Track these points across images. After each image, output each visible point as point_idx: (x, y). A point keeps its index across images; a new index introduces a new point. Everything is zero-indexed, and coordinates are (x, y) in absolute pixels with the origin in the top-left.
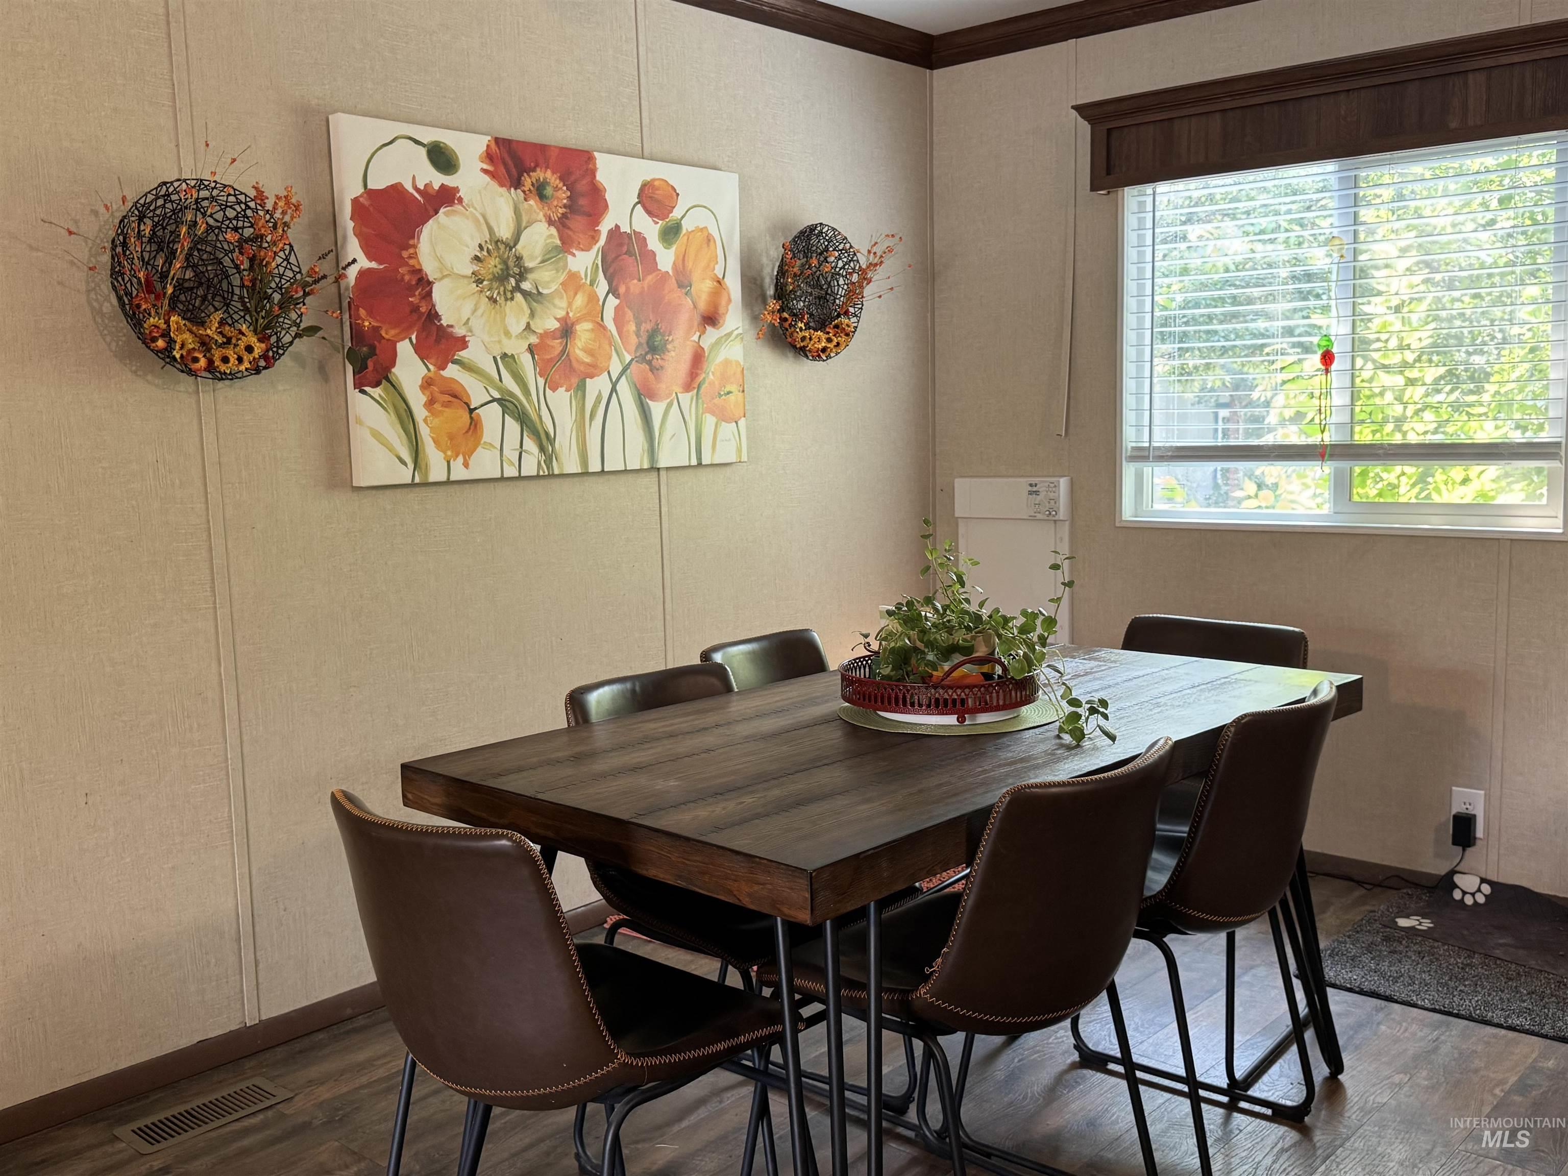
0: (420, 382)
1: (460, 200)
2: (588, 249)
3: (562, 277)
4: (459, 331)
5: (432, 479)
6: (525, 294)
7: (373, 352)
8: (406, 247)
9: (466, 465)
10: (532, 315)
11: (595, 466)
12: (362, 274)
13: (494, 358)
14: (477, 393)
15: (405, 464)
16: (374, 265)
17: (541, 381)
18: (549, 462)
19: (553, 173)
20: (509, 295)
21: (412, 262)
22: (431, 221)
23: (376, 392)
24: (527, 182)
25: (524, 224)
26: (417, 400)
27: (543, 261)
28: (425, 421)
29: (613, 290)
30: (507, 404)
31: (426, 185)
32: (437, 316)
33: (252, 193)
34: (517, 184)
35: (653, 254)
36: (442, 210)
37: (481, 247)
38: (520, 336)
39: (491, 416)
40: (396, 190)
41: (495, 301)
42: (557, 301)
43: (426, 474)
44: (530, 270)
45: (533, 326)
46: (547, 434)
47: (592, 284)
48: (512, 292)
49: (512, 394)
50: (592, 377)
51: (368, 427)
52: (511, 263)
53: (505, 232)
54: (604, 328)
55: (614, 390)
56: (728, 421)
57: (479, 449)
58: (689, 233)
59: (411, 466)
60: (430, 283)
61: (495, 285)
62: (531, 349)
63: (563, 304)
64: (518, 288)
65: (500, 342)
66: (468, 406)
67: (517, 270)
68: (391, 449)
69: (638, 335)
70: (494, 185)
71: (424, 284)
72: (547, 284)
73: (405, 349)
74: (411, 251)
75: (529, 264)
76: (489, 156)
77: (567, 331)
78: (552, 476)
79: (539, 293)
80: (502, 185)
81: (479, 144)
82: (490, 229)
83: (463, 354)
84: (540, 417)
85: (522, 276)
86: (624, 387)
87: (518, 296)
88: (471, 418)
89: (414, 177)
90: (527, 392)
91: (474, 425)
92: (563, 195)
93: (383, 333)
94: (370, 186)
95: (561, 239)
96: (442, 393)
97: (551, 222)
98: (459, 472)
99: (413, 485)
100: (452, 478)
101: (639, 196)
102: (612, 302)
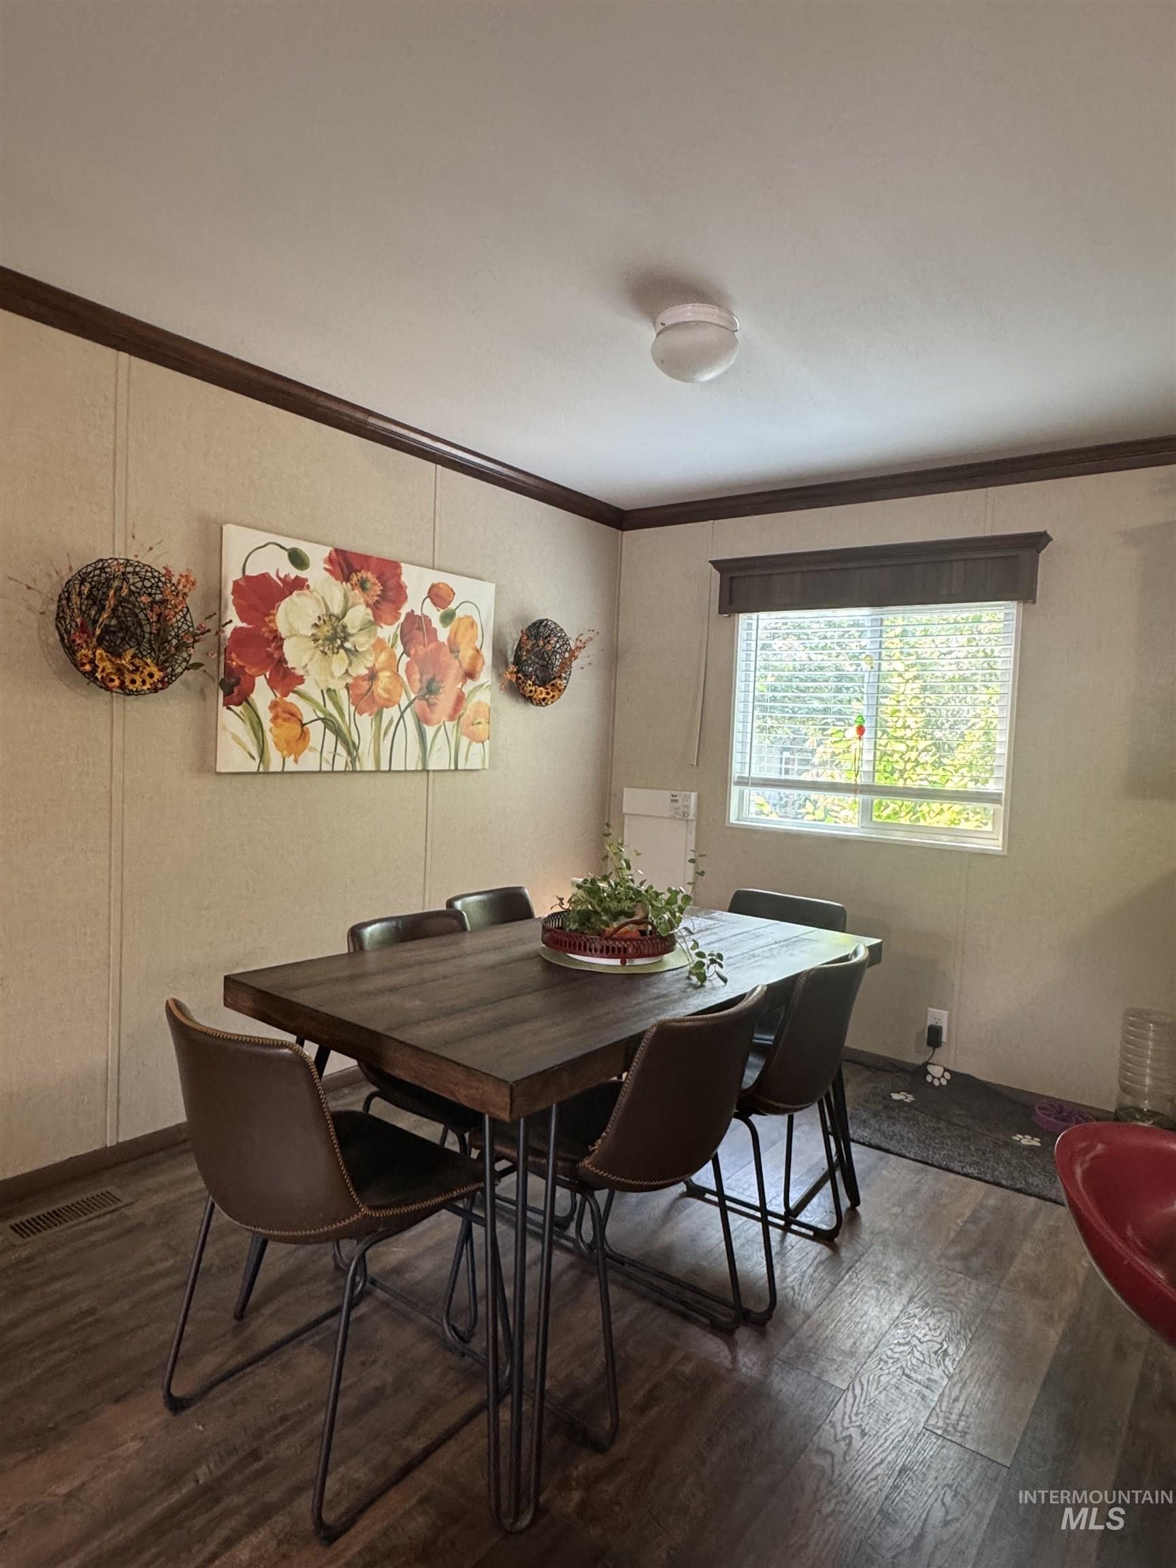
0: (269, 704)
1: (308, 587)
2: (392, 624)
3: (373, 641)
4: (299, 672)
5: (272, 769)
6: (347, 650)
7: (238, 683)
8: (269, 615)
9: (296, 761)
10: (350, 664)
11: (384, 767)
12: (236, 630)
13: (322, 691)
14: (307, 713)
15: (253, 758)
16: (244, 625)
17: (352, 708)
18: (353, 762)
19: (373, 573)
20: (335, 650)
21: (271, 625)
22: (287, 599)
23: (238, 709)
24: (355, 579)
25: (350, 605)
26: (266, 716)
27: (361, 630)
28: (271, 730)
29: (406, 652)
30: (328, 722)
31: (286, 576)
32: (286, 662)
33: (163, 572)
34: (347, 579)
35: (435, 630)
36: (295, 593)
37: (319, 618)
38: (341, 678)
39: (316, 730)
40: (264, 577)
41: (326, 654)
42: (368, 656)
43: (268, 767)
44: (352, 635)
45: (350, 671)
46: (354, 743)
47: (392, 647)
48: (338, 648)
49: (331, 715)
50: (387, 707)
51: (232, 734)
52: (339, 630)
53: (336, 609)
54: (399, 676)
55: (402, 716)
56: (478, 741)
57: (306, 752)
58: (460, 619)
59: (258, 760)
60: (282, 640)
61: (327, 643)
62: (347, 687)
63: (372, 658)
64: (342, 646)
65: (326, 681)
66: (301, 721)
67: (342, 635)
68: (244, 748)
69: (421, 681)
70: (332, 579)
71: (278, 639)
72: (362, 645)
73: (261, 681)
74: (272, 617)
75: (351, 631)
76: (330, 560)
77: (373, 676)
78: (354, 771)
79: (356, 650)
80: (337, 579)
81: (326, 551)
82: (327, 608)
83: (300, 687)
84: (350, 732)
85: (345, 639)
86: (408, 715)
87: (342, 651)
88: (303, 730)
89: (278, 570)
90: (342, 715)
91: (304, 735)
92: (378, 589)
93: (247, 670)
94: (248, 573)
95: (374, 616)
96: (284, 712)
97: (368, 605)
98: (291, 766)
99: (258, 773)
100: (286, 770)
101: (429, 592)
102: (405, 659)
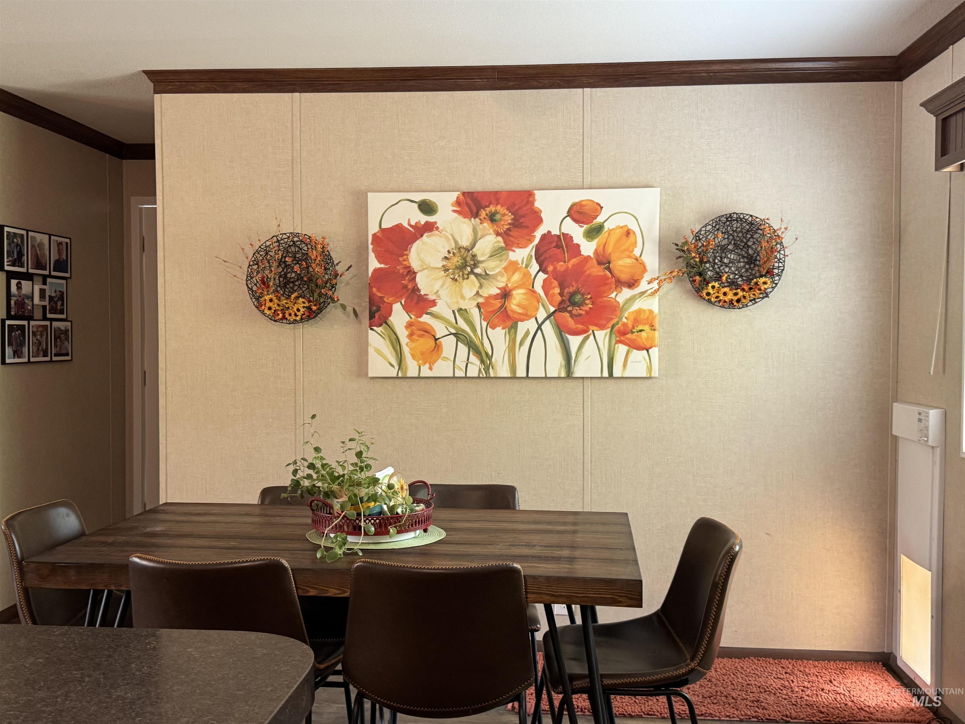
0: (405, 324)
1: (437, 228)
2: (525, 246)
3: (504, 264)
4: (432, 297)
5: (409, 375)
6: (476, 275)
7: (379, 309)
8: (402, 255)
9: (431, 368)
10: (481, 286)
11: (521, 372)
12: (376, 270)
13: (453, 311)
14: (440, 329)
15: (393, 366)
16: (382, 266)
17: (484, 324)
18: (487, 370)
19: (502, 206)
20: (466, 276)
21: (405, 263)
22: (418, 241)
23: (379, 329)
24: (483, 214)
25: (479, 237)
26: (403, 334)
27: (491, 256)
28: (407, 344)
29: (542, 269)
30: (459, 336)
31: (416, 223)
32: (419, 290)
34: (476, 215)
35: (578, 246)
36: (425, 235)
37: (449, 252)
38: (472, 299)
39: (449, 343)
40: (398, 228)
41: (456, 280)
42: (499, 278)
43: (406, 373)
44: (479, 262)
45: (481, 292)
46: (487, 354)
47: (527, 266)
48: (468, 275)
49: (463, 331)
50: (522, 321)
51: (375, 348)
52: (468, 259)
53: (465, 242)
54: (534, 292)
55: (539, 328)
56: (639, 348)
57: (440, 360)
58: (610, 231)
59: (397, 367)
60: (415, 273)
61: (457, 271)
62: (478, 306)
63: (504, 279)
64: (472, 272)
65: (457, 302)
66: (434, 337)
67: (472, 263)
68: (385, 358)
69: (561, 294)
70: (460, 218)
71: (411, 273)
72: (493, 269)
73: (397, 308)
74: (405, 257)
75: (480, 258)
76: (458, 203)
77: (505, 294)
78: (488, 377)
79: (487, 274)
80: (465, 217)
81: (454, 196)
82: (456, 242)
83: (433, 309)
84: (482, 344)
85: (475, 265)
86: (548, 328)
87: (472, 277)
88: (436, 343)
89: (409, 220)
90: (474, 329)
91: (437, 347)
92: (509, 218)
93: (385, 300)
94: (383, 227)
95: (504, 243)
96: (418, 330)
97: (498, 234)
98: (426, 372)
99: (397, 378)
100: (422, 375)
101: (568, 212)
102: (542, 276)
